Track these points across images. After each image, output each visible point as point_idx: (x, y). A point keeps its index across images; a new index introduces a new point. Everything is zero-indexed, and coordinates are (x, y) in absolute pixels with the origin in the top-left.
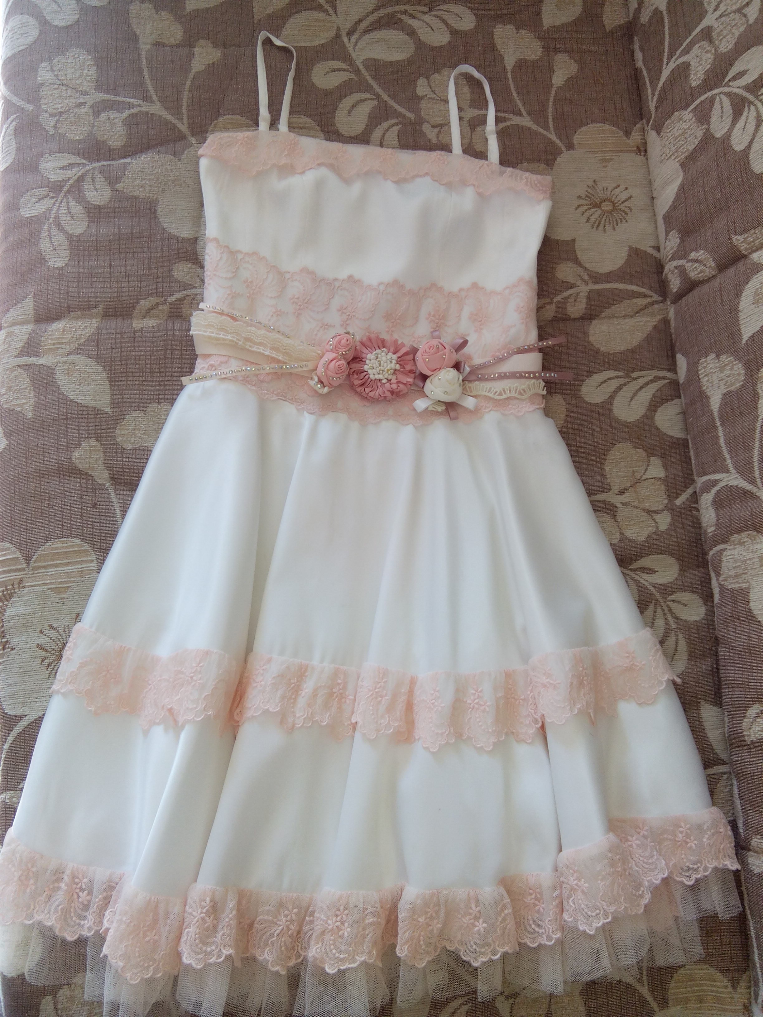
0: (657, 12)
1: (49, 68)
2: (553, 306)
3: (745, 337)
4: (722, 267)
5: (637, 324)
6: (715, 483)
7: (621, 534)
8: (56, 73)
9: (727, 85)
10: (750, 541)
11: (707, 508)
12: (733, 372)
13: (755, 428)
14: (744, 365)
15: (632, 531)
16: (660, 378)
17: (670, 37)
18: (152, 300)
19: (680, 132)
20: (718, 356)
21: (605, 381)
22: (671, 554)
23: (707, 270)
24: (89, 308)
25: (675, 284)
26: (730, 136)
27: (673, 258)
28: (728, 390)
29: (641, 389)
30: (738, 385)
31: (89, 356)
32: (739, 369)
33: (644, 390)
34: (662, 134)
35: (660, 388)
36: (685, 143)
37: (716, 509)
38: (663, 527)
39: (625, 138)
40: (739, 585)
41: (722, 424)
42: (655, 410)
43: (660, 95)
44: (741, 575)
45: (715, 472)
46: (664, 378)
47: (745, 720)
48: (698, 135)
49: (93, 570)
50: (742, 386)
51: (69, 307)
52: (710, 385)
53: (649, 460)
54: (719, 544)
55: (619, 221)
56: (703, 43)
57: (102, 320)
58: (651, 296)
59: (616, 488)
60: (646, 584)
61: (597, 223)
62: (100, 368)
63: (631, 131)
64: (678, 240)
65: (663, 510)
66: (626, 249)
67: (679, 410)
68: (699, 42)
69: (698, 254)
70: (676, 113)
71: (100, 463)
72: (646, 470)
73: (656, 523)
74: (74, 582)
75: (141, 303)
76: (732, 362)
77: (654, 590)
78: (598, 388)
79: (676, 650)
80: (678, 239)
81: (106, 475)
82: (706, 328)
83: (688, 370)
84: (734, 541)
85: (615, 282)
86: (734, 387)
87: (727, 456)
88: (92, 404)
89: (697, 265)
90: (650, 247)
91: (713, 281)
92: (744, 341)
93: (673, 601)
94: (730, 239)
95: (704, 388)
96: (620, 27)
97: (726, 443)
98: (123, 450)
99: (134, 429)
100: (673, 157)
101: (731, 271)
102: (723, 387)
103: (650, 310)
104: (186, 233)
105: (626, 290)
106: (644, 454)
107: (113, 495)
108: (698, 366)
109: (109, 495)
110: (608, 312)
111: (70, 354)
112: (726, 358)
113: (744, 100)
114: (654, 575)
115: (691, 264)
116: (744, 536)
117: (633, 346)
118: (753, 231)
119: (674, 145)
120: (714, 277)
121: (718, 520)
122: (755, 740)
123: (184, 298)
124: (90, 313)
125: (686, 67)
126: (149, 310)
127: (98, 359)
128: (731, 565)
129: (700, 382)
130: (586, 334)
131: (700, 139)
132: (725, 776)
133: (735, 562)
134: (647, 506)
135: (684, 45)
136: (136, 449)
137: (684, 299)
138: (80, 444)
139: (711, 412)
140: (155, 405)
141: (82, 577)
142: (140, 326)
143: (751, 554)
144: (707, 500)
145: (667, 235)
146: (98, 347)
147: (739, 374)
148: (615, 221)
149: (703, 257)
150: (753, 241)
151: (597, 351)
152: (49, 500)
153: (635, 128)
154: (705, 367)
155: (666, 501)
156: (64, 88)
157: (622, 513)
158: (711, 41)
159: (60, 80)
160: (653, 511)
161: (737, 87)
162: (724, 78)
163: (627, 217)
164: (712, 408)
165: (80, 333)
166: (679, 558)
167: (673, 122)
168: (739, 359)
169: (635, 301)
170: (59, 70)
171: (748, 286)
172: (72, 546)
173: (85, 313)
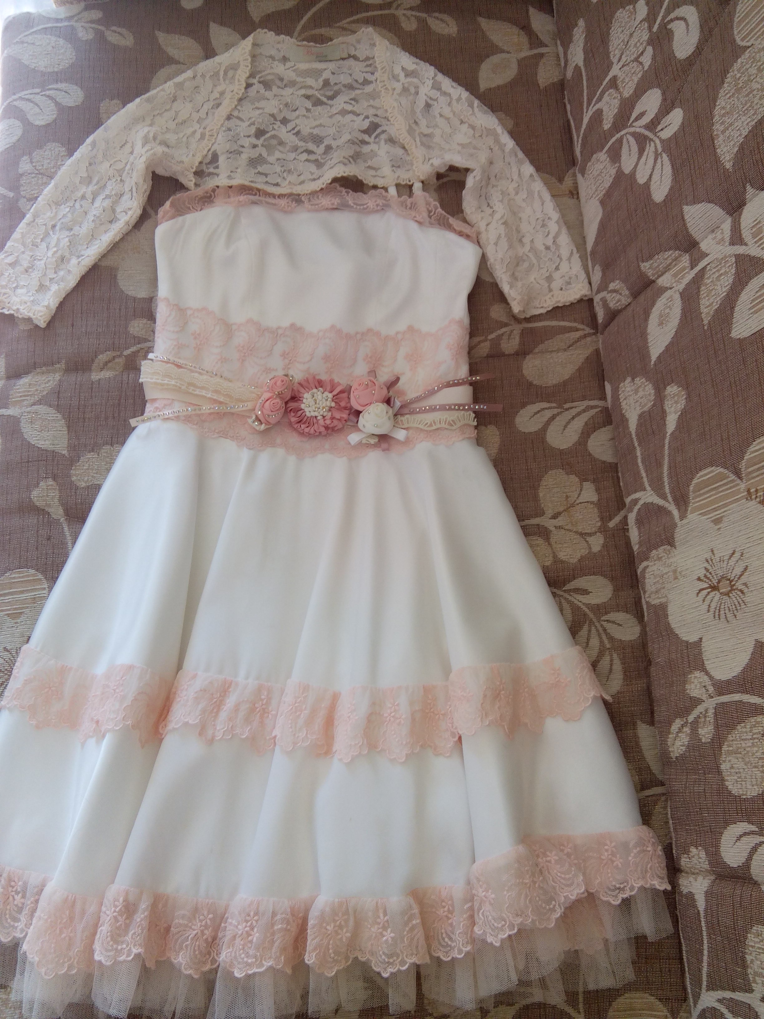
0: (577, 67)
1: (29, 161)
2: (487, 344)
3: (654, 358)
4: (635, 295)
5: (570, 356)
7: (555, 556)
8: (34, 164)
9: (631, 126)
10: (666, 555)
11: (633, 529)
12: (646, 393)
13: (664, 445)
14: (654, 385)
15: (565, 554)
16: (592, 408)
17: (587, 88)
18: (110, 354)
19: (598, 172)
20: (633, 379)
21: (539, 412)
22: (604, 575)
23: (623, 299)
24: (53, 364)
25: (601, 316)
26: (635, 171)
27: (599, 291)
28: (642, 410)
29: (573, 418)
30: (650, 405)
31: (50, 406)
32: (649, 389)
33: (576, 419)
34: (585, 176)
35: (592, 416)
36: (603, 181)
37: (638, 528)
38: (596, 549)
39: (558, 184)
40: (659, 601)
41: (639, 445)
42: (589, 436)
43: (582, 140)
44: (660, 590)
45: (636, 492)
46: (595, 407)
47: (670, 736)
48: (612, 174)
49: (44, 596)
50: (654, 405)
51: (35, 363)
52: (628, 408)
53: (581, 485)
54: (643, 561)
56: (611, 91)
57: (65, 373)
58: (584, 330)
59: (549, 513)
60: (580, 604)
62: (60, 416)
63: (564, 177)
64: (600, 274)
65: (596, 533)
67: (611, 436)
68: (608, 90)
69: (614, 285)
70: (594, 156)
71: (56, 500)
72: (579, 494)
73: (589, 545)
74: (27, 607)
75: (99, 357)
76: (645, 383)
77: (587, 610)
78: (532, 419)
79: (611, 670)
80: (600, 272)
81: (61, 511)
82: (623, 354)
83: (613, 397)
84: (653, 558)
86: (647, 407)
87: (644, 475)
88: (51, 448)
89: (614, 294)
91: (628, 309)
92: (652, 363)
93: (607, 621)
94: (639, 266)
95: (624, 411)
96: (553, 84)
97: (642, 462)
98: (77, 488)
99: (88, 469)
100: (594, 196)
101: (642, 298)
102: (638, 408)
103: (583, 342)
104: (142, 294)
105: (558, 326)
106: (577, 479)
107: (66, 529)
108: (619, 391)
109: (63, 529)
110: (542, 347)
111: (34, 404)
112: (640, 380)
113: (646, 138)
114: (588, 596)
115: (610, 294)
116: (660, 551)
117: (565, 379)
118: (656, 257)
119: (595, 185)
120: (629, 304)
121: (641, 537)
122: (678, 755)
123: (138, 351)
124: (54, 368)
125: (599, 114)
126: (106, 363)
127: (58, 408)
128: (652, 581)
129: (621, 406)
130: (519, 369)
131: (613, 177)
132: (663, 798)
133: (655, 577)
134: (580, 528)
135: (598, 94)
136: (88, 487)
137: (608, 329)
138: (38, 484)
139: (630, 433)
140: (109, 447)
141: (34, 603)
142: (98, 377)
143: (667, 569)
144: (632, 520)
145: (593, 270)
146: (58, 397)
147: (650, 395)
149: (618, 287)
150: (659, 266)
151: (530, 384)
152: (10, 534)
153: (568, 174)
154: (623, 391)
155: (599, 524)
156: (40, 176)
157: (556, 536)
158: (616, 88)
159: (37, 170)
160: (586, 533)
161: (638, 127)
162: (629, 120)
164: (631, 430)
165: (43, 386)
166: (612, 579)
167: (592, 164)
168: (649, 380)
169: (567, 335)
170: (38, 162)
171: (654, 309)
172: (28, 576)
173: (49, 368)
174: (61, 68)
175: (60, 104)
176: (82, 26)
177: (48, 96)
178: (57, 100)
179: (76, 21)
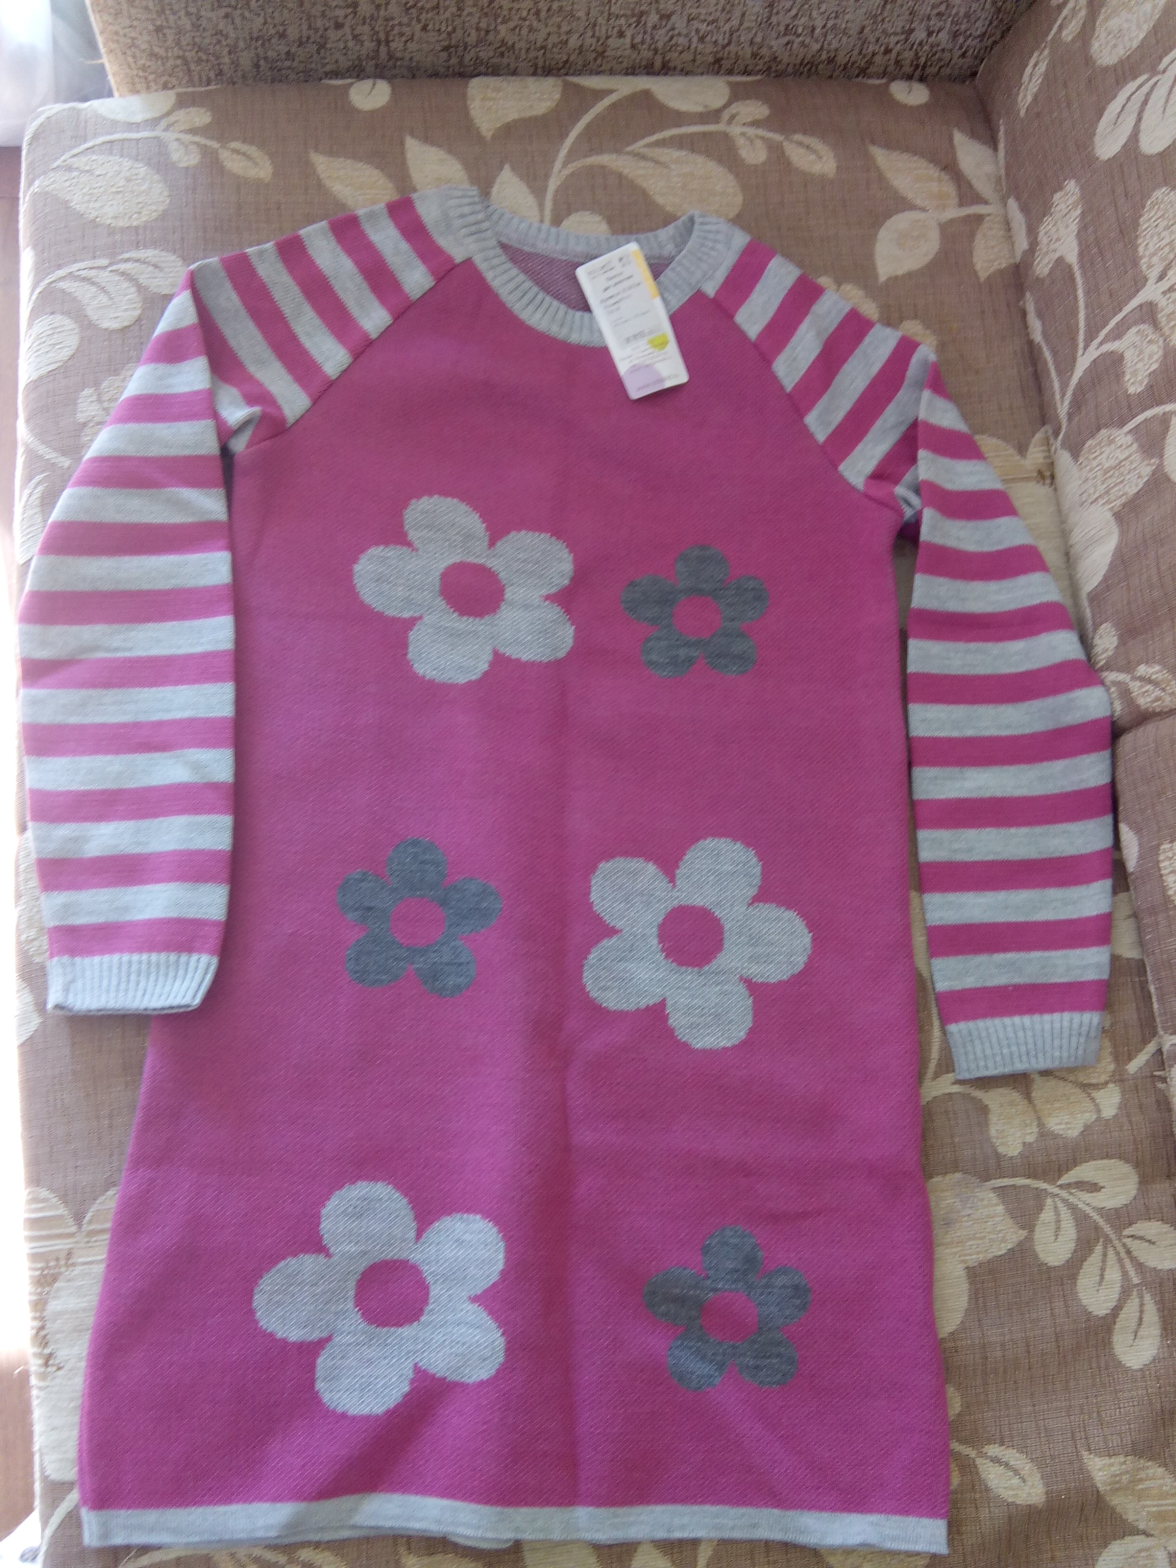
0: (1062, 264)
1: (94, 398)
7: (1041, 1125)
8: (106, 405)
15: (1058, 1121)
17: (1086, 307)
19: (1112, 462)
22: (1123, 1158)
27: (1108, 668)
34: (1081, 459)
36: (1122, 482)
38: (1109, 1112)
39: (1018, 458)
43: (1074, 394)
48: (1143, 474)
56: (1143, 326)
63: (1027, 445)
64: (1115, 639)
68: (1136, 323)
69: (1151, 670)
70: (1104, 432)
73: (1097, 1105)
77: (1100, 1220)
79: (1140, 1321)
80: (1116, 636)
83: (1141, 857)
89: (1149, 687)
95: (1171, 892)
96: (1001, 272)
100: (1101, 502)
108: (1158, 854)
114: (1099, 1194)
119: (1103, 482)
125: (1114, 360)
129: (1163, 881)
131: (1146, 479)
135: (1113, 323)
137: (1129, 736)
145: (1096, 627)
149: (1160, 675)
153: (1033, 440)
154: (1169, 859)
155: (1112, 1067)
157: (1042, 1088)
158: (1155, 324)
160: (1090, 1083)
166: (1137, 1165)
167: (1099, 443)
170: (111, 400)
174: (144, 219)
175: (146, 288)
176: (177, 140)
177: (123, 274)
178: (141, 281)
179: (166, 129)
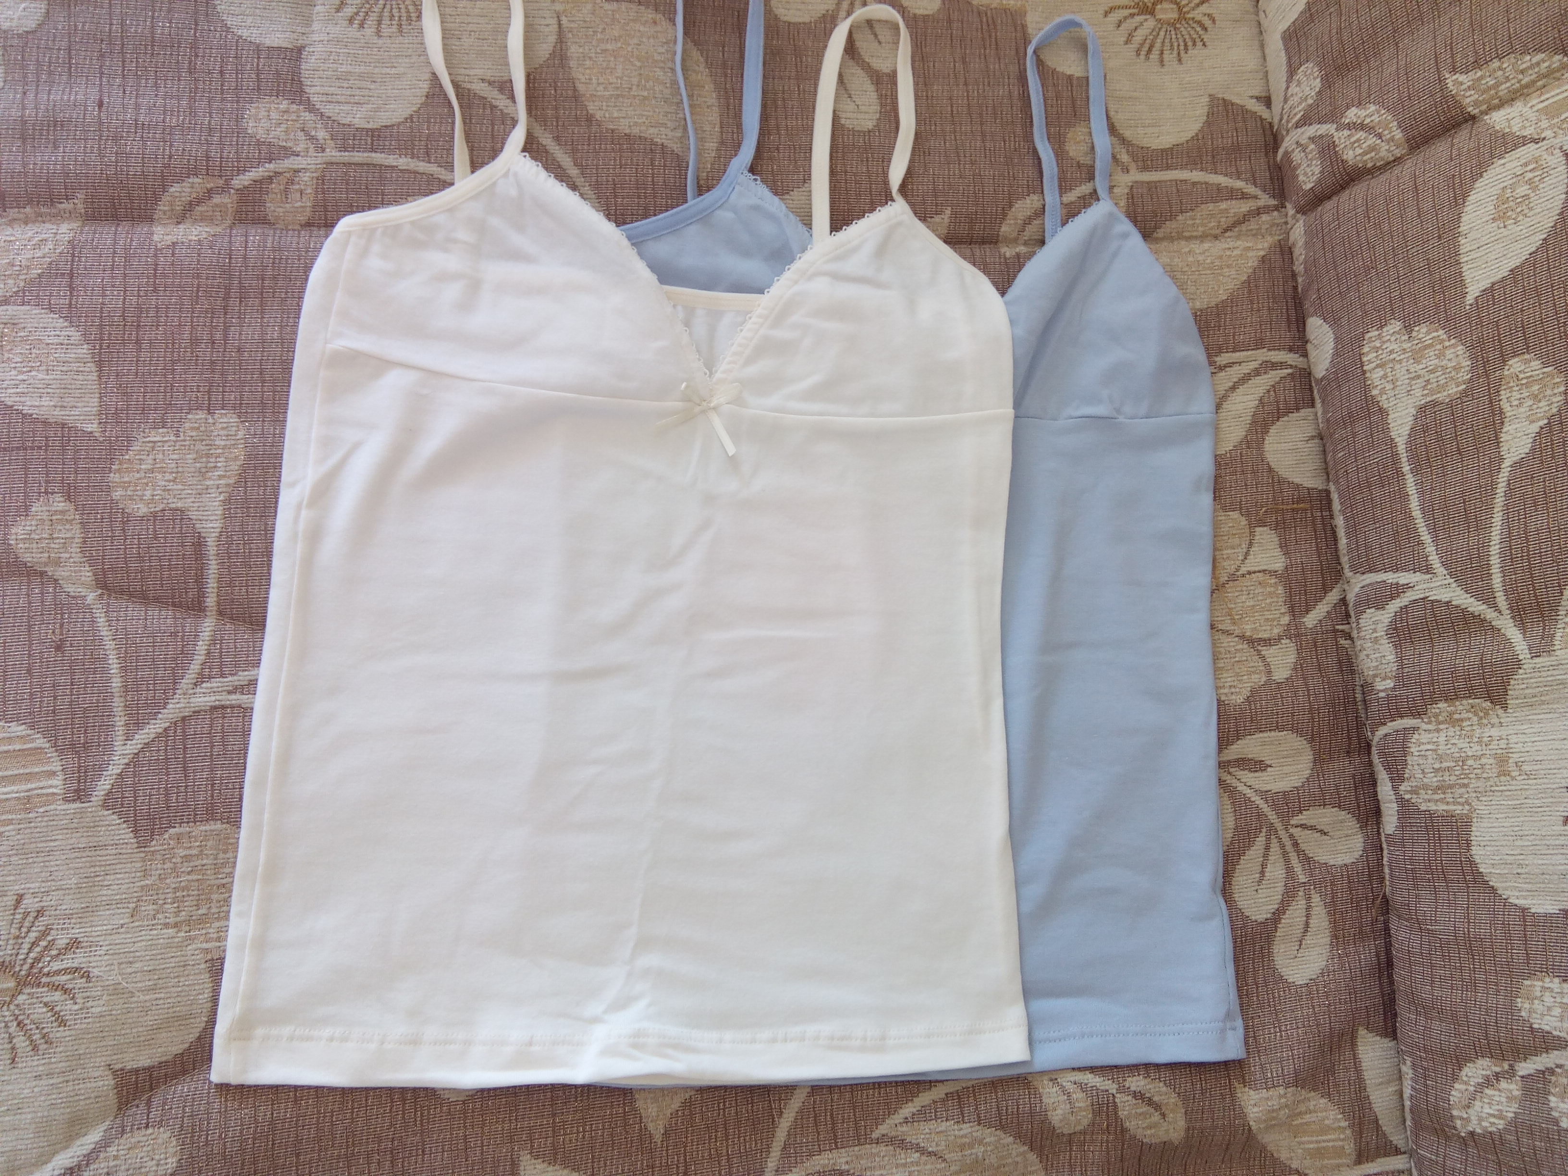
3: (1473, 291)
4: (1419, 141)
5: (1228, 253)
6: (1397, 590)
10: (1475, 719)
11: (1376, 640)
12: (1446, 362)
13: (1493, 486)
14: (1471, 348)
16: (1274, 366)
18: (197, 183)
20: (1408, 328)
22: (1296, 730)
23: (1385, 147)
24: (52, 200)
25: (1310, 174)
27: (1305, 121)
28: (1430, 399)
30: (1454, 390)
31: (50, 309)
32: (1457, 356)
33: (1241, 390)
35: (1273, 386)
37: (1398, 646)
38: (1281, 674)
40: (1445, 807)
41: (1415, 471)
42: (1265, 431)
44: (1451, 787)
45: (1396, 569)
46: (1281, 365)
47: (1457, 1086)
49: (54, 794)
50: (1467, 393)
51: (2, 195)
52: (1389, 386)
53: (1252, 534)
54: (1402, 717)
55: (1190, 44)
57: (83, 226)
58: (1256, 197)
60: (1247, 791)
61: (1147, 46)
62: (76, 335)
64: (1317, 83)
65: (1280, 638)
66: (1205, 100)
67: (1311, 431)
71: (75, 549)
72: (1247, 554)
73: (1267, 665)
74: (10, 822)
75: (172, 190)
76: (1443, 341)
77: (1264, 806)
79: (1306, 928)
80: (1319, 80)
81: (87, 574)
83: (1337, 354)
84: (1436, 716)
85: (1183, 167)
86: (1445, 393)
87: (1426, 538)
88: (58, 414)
90: (1252, 97)
91: (1397, 171)
92: (1470, 299)
93: (1301, 826)
94: (1441, 80)
95: (1375, 392)
97: (1423, 510)
98: (127, 519)
99: (152, 470)
101: (1440, 149)
102: (1418, 393)
103: (1253, 225)
104: (276, 38)
105: (1206, 183)
106: (1244, 522)
107: (101, 620)
108: (1361, 346)
109: (94, 621)
110: (1170, 226)
111: (4, 302)
112: (1428, 333)
114: (1265, 774)
115: (1346, 133)
117: (1219, 300)
118: (1496, 64)
120: (1398, 160)
121: (1401, 667)
122: (1479, 1131)
123: (270, 180)
124: (55, 210)
126: (190, 207)
127: (71, 314)
128: (1431, 762)
133: (1440, 758)
134: (1248, 629)
136: (154, 515)
137: (1329, 205)
138: (27, 508)
139: (1392, 442)
140: (202, 417)
141: (30, 808)
142: (169, 239)
144: (1376, 623)
145: (1292, 72)
146: (72, 289)
147: (1457, 369)
148: (1182, 44)
149: (1376, 119)
150: (1495, 86)
154: (1377, 349)
155: (1286, 619)
163: (1206, 37)
164: (1394, 434)
165: (29, 254)
166: (1313, 738)
168: (1459, 337)
169: (1223, 205)
171: (1482, 182)
172: (7, 740)
173: (43, 210)
